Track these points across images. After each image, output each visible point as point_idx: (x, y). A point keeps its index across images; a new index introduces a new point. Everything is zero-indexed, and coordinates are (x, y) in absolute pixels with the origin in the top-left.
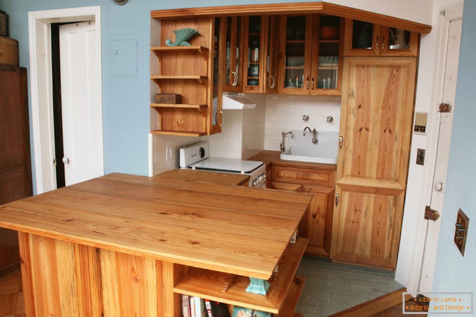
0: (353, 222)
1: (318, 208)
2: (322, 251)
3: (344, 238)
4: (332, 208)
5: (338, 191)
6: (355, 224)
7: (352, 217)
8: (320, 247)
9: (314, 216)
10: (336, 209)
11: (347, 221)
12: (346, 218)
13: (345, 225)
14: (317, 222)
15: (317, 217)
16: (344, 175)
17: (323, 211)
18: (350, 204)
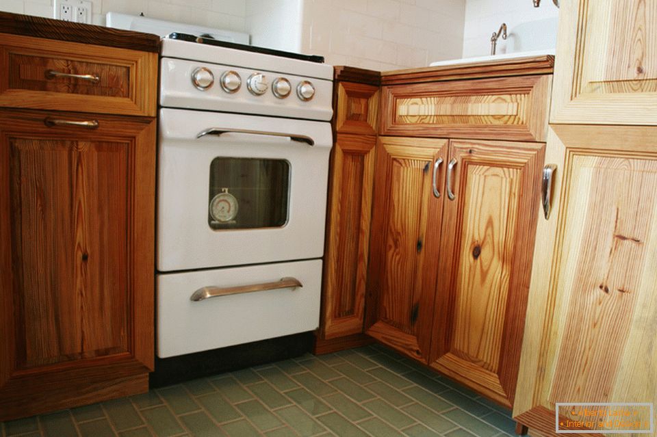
0: (606, 290)
1: (490, 223)
2: (491, 383)
3: (564, 348)
4: (533, 223)
5: (555, 155)
6: (612, 299)
7: (602, 269)
8: (486, 367)
9: (477, 252)
10: (545, 228)
11: (582, 285)
12: (581, 272)
13: (574, 303)
14: (484, 275)
15: (485, 253)
16: (584, 83)
17: (501, 233)
18: (596, 208)
